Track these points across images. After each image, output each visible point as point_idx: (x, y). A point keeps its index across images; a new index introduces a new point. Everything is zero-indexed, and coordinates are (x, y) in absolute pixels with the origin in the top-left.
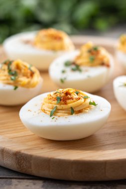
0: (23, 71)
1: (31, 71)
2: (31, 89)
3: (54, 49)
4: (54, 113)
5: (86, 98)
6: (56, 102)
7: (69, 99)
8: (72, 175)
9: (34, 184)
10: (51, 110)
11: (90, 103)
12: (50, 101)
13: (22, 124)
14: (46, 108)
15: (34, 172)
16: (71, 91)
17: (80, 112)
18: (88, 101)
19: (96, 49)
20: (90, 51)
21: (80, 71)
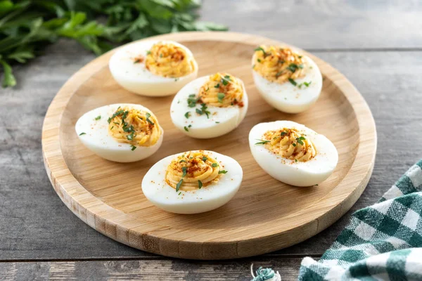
0: (140, 125)
1: (150, 122)
2: (151, 147)
4: (180, 186)
5: (214, 166)
7: (196, 169)
8: (202, 255)
9: (163, 265)
10: (177, 183)
11: (220, 172)
12: (176, 172)
13: (145, 197)
14: (170, 177)
15: (162, 253)
17: (209, 183)
18: (217, 169)
19: (225, 83)
20: (218, 86)
21: (207, 113)
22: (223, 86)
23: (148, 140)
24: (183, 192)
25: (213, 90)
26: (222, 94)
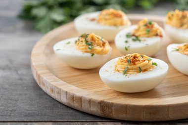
1: (103, 41)
2: (104, 55)
3: (115, 25)
4: (126, 72)
5: (149, 60)
6: (127, 63)
7: (137, 61)
10: (124, 70)
11: (153, 64)
12: (123, 63)
13: (102, 81)
14: (118, 68)
16: (138, 55)
17: (145, 70)
18: (151, 62)
19: (150, 23)
20: (146, 25)
21: (140, 41)
22: (149, 25)
23: (102, 51)
24: (128, 75)
25: (143, 28)
26: (148, 29)
